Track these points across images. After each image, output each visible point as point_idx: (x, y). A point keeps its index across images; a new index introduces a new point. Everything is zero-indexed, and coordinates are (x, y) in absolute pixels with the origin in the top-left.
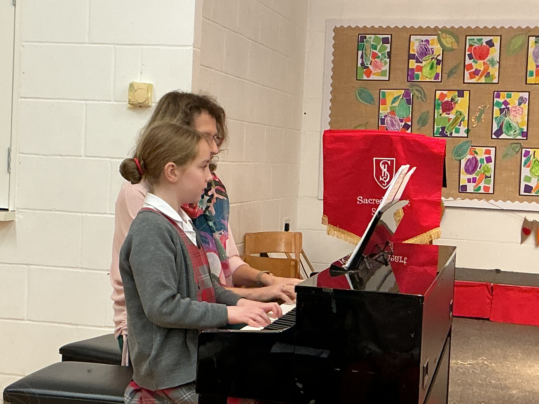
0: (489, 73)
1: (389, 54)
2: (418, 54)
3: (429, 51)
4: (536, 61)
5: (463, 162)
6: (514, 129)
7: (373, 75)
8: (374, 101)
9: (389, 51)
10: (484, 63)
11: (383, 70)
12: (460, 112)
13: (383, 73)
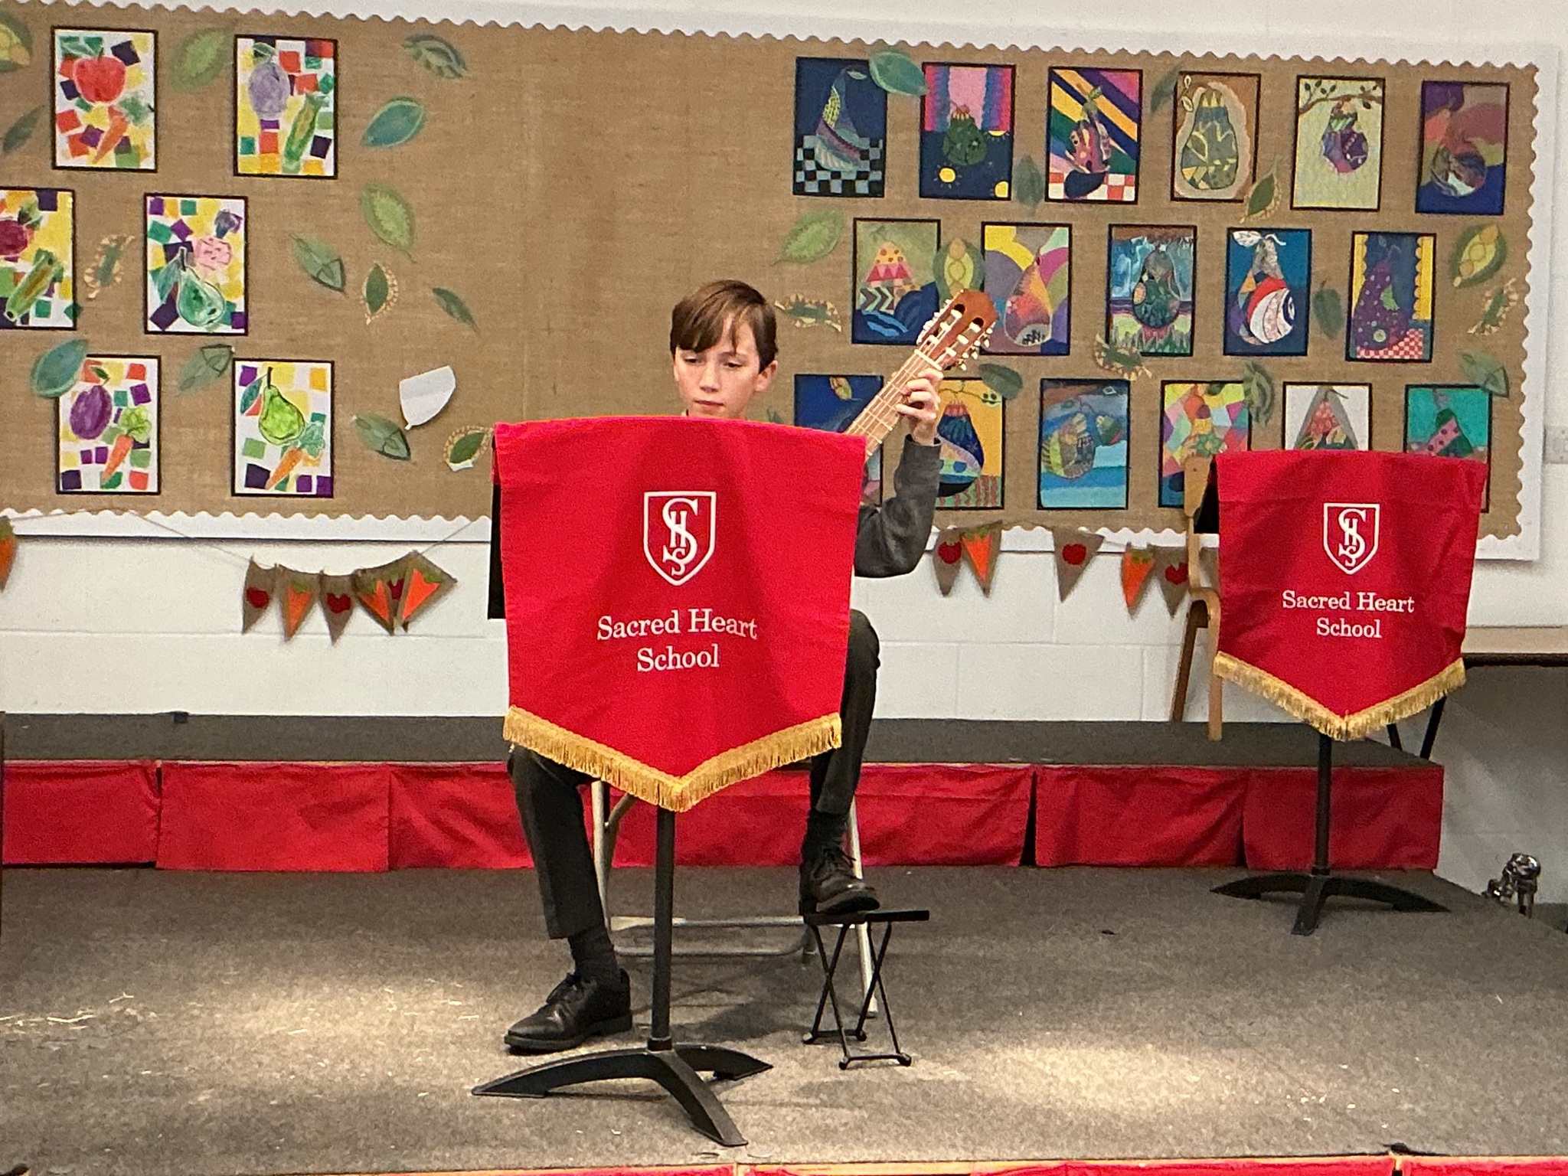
0: (126, 140)
4: (259, 111)
5: (66, 404)
6: (210, 305)
10: (111, 110)
12: (49, 256)
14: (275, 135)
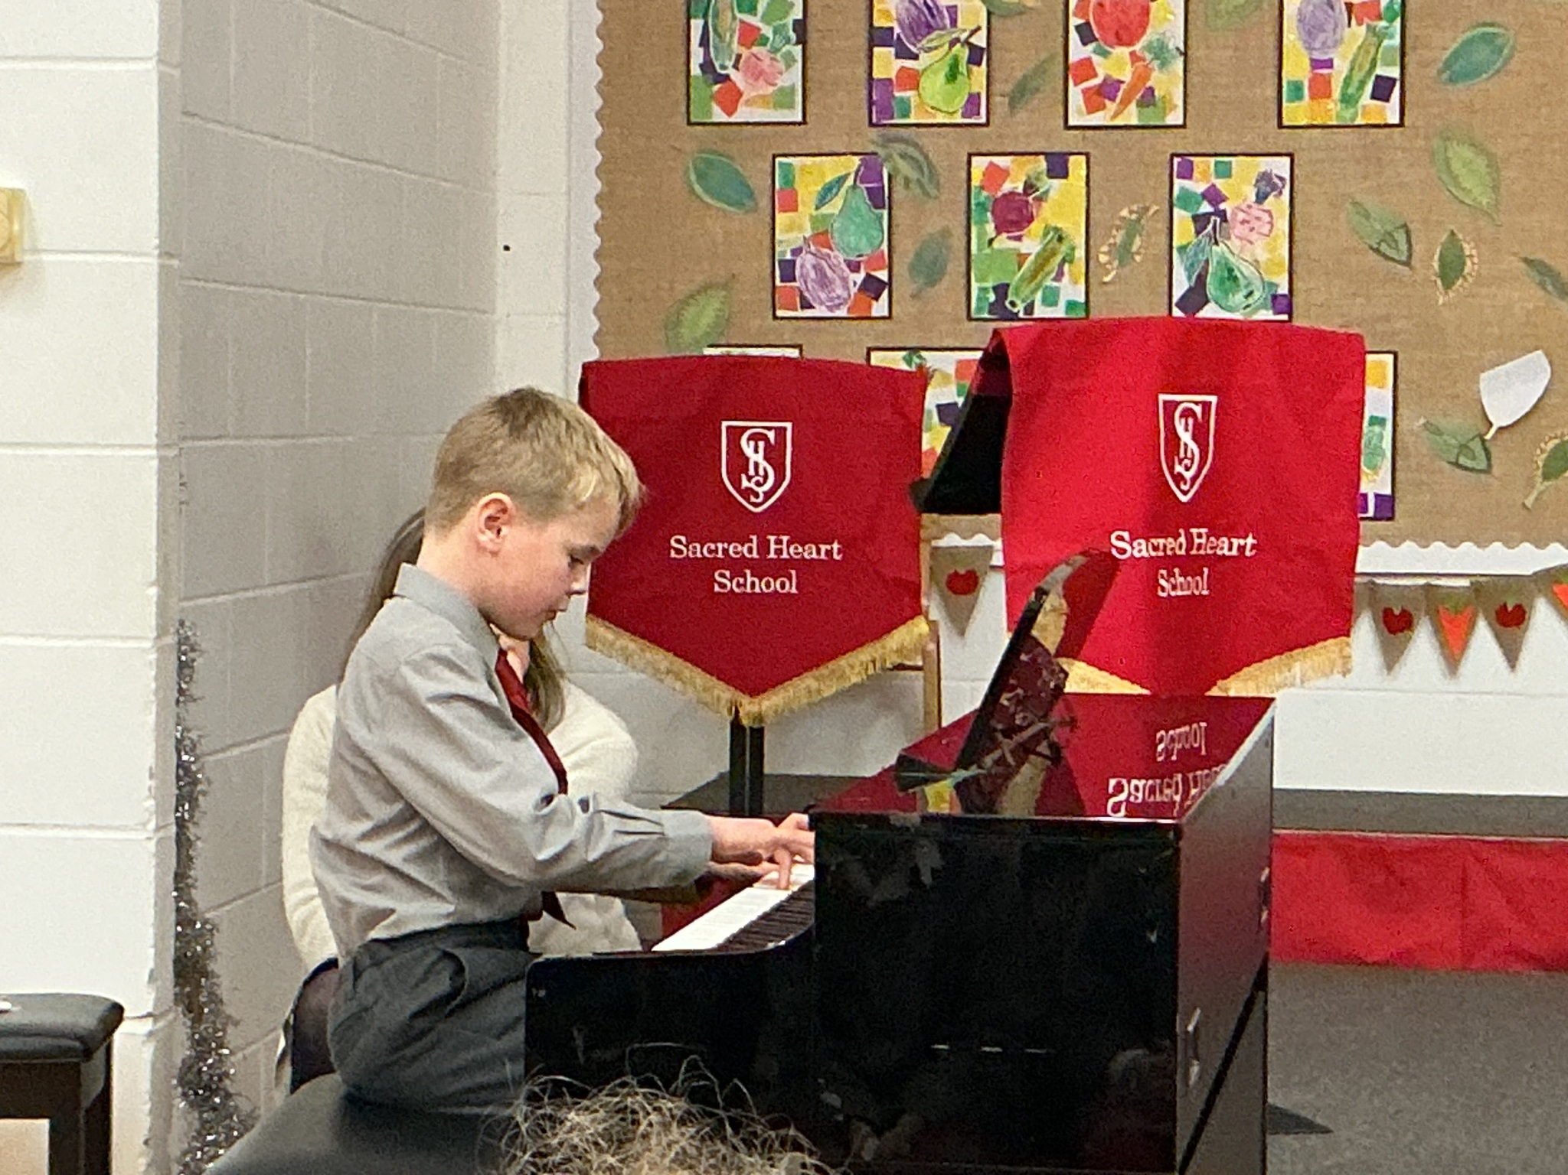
0: (1151, 90)
1: (801, 27)
2: (902, 28)
3: (942, 18)
4: (1310, 49)
6: (1246, 286)
7: (748, 103)
8: (751, 195)
9: (800, 16)
10: (1133, 54)
11: (782, 89)
12: (1056, 229)
13: (783, 99)
14: (1330, 75)
